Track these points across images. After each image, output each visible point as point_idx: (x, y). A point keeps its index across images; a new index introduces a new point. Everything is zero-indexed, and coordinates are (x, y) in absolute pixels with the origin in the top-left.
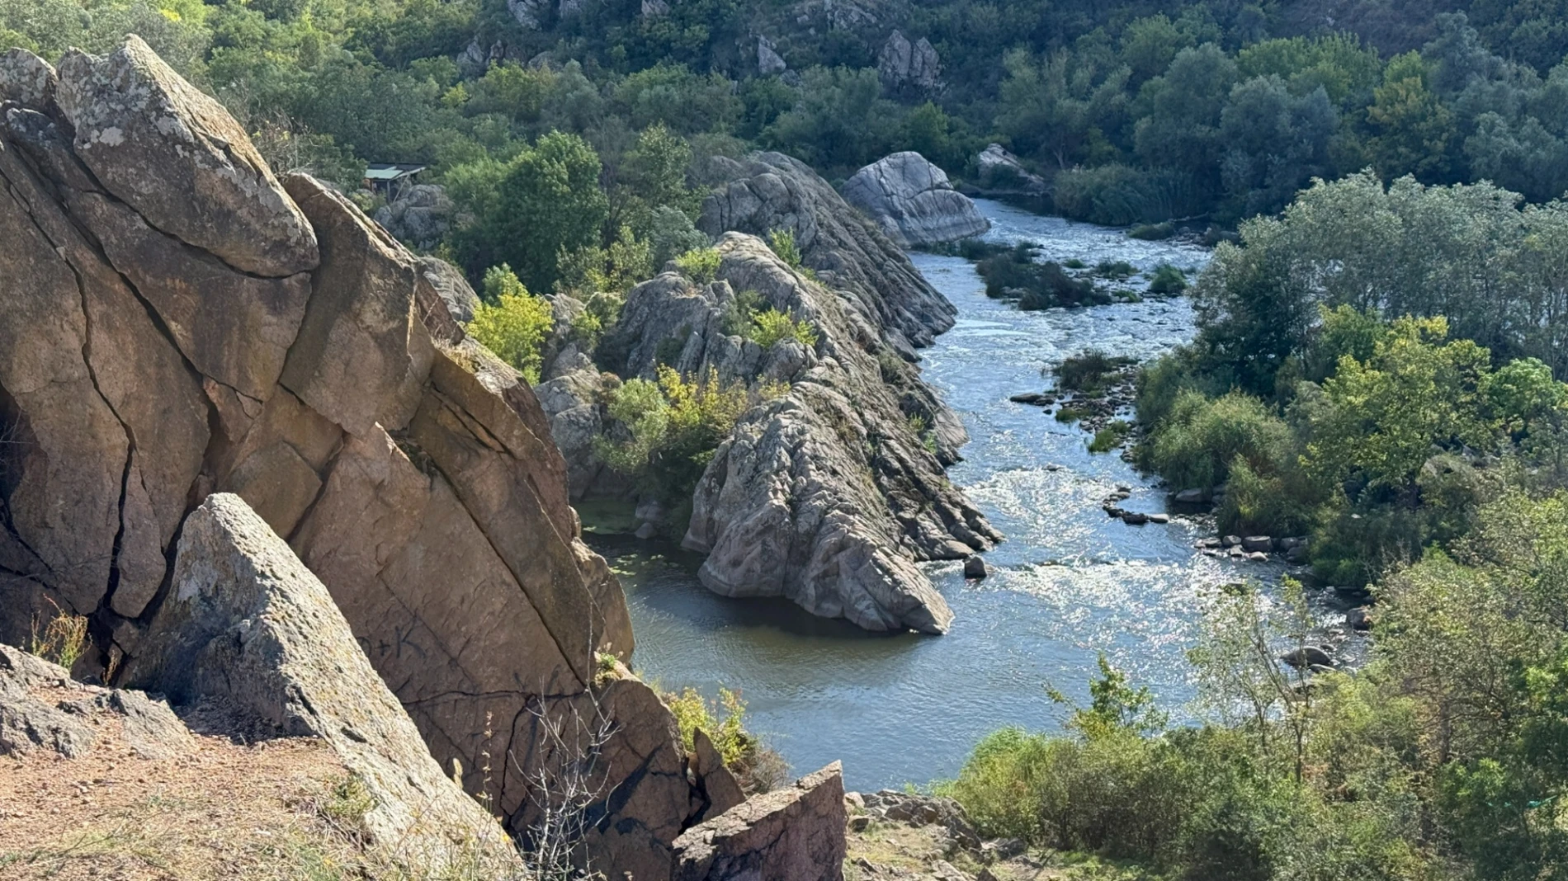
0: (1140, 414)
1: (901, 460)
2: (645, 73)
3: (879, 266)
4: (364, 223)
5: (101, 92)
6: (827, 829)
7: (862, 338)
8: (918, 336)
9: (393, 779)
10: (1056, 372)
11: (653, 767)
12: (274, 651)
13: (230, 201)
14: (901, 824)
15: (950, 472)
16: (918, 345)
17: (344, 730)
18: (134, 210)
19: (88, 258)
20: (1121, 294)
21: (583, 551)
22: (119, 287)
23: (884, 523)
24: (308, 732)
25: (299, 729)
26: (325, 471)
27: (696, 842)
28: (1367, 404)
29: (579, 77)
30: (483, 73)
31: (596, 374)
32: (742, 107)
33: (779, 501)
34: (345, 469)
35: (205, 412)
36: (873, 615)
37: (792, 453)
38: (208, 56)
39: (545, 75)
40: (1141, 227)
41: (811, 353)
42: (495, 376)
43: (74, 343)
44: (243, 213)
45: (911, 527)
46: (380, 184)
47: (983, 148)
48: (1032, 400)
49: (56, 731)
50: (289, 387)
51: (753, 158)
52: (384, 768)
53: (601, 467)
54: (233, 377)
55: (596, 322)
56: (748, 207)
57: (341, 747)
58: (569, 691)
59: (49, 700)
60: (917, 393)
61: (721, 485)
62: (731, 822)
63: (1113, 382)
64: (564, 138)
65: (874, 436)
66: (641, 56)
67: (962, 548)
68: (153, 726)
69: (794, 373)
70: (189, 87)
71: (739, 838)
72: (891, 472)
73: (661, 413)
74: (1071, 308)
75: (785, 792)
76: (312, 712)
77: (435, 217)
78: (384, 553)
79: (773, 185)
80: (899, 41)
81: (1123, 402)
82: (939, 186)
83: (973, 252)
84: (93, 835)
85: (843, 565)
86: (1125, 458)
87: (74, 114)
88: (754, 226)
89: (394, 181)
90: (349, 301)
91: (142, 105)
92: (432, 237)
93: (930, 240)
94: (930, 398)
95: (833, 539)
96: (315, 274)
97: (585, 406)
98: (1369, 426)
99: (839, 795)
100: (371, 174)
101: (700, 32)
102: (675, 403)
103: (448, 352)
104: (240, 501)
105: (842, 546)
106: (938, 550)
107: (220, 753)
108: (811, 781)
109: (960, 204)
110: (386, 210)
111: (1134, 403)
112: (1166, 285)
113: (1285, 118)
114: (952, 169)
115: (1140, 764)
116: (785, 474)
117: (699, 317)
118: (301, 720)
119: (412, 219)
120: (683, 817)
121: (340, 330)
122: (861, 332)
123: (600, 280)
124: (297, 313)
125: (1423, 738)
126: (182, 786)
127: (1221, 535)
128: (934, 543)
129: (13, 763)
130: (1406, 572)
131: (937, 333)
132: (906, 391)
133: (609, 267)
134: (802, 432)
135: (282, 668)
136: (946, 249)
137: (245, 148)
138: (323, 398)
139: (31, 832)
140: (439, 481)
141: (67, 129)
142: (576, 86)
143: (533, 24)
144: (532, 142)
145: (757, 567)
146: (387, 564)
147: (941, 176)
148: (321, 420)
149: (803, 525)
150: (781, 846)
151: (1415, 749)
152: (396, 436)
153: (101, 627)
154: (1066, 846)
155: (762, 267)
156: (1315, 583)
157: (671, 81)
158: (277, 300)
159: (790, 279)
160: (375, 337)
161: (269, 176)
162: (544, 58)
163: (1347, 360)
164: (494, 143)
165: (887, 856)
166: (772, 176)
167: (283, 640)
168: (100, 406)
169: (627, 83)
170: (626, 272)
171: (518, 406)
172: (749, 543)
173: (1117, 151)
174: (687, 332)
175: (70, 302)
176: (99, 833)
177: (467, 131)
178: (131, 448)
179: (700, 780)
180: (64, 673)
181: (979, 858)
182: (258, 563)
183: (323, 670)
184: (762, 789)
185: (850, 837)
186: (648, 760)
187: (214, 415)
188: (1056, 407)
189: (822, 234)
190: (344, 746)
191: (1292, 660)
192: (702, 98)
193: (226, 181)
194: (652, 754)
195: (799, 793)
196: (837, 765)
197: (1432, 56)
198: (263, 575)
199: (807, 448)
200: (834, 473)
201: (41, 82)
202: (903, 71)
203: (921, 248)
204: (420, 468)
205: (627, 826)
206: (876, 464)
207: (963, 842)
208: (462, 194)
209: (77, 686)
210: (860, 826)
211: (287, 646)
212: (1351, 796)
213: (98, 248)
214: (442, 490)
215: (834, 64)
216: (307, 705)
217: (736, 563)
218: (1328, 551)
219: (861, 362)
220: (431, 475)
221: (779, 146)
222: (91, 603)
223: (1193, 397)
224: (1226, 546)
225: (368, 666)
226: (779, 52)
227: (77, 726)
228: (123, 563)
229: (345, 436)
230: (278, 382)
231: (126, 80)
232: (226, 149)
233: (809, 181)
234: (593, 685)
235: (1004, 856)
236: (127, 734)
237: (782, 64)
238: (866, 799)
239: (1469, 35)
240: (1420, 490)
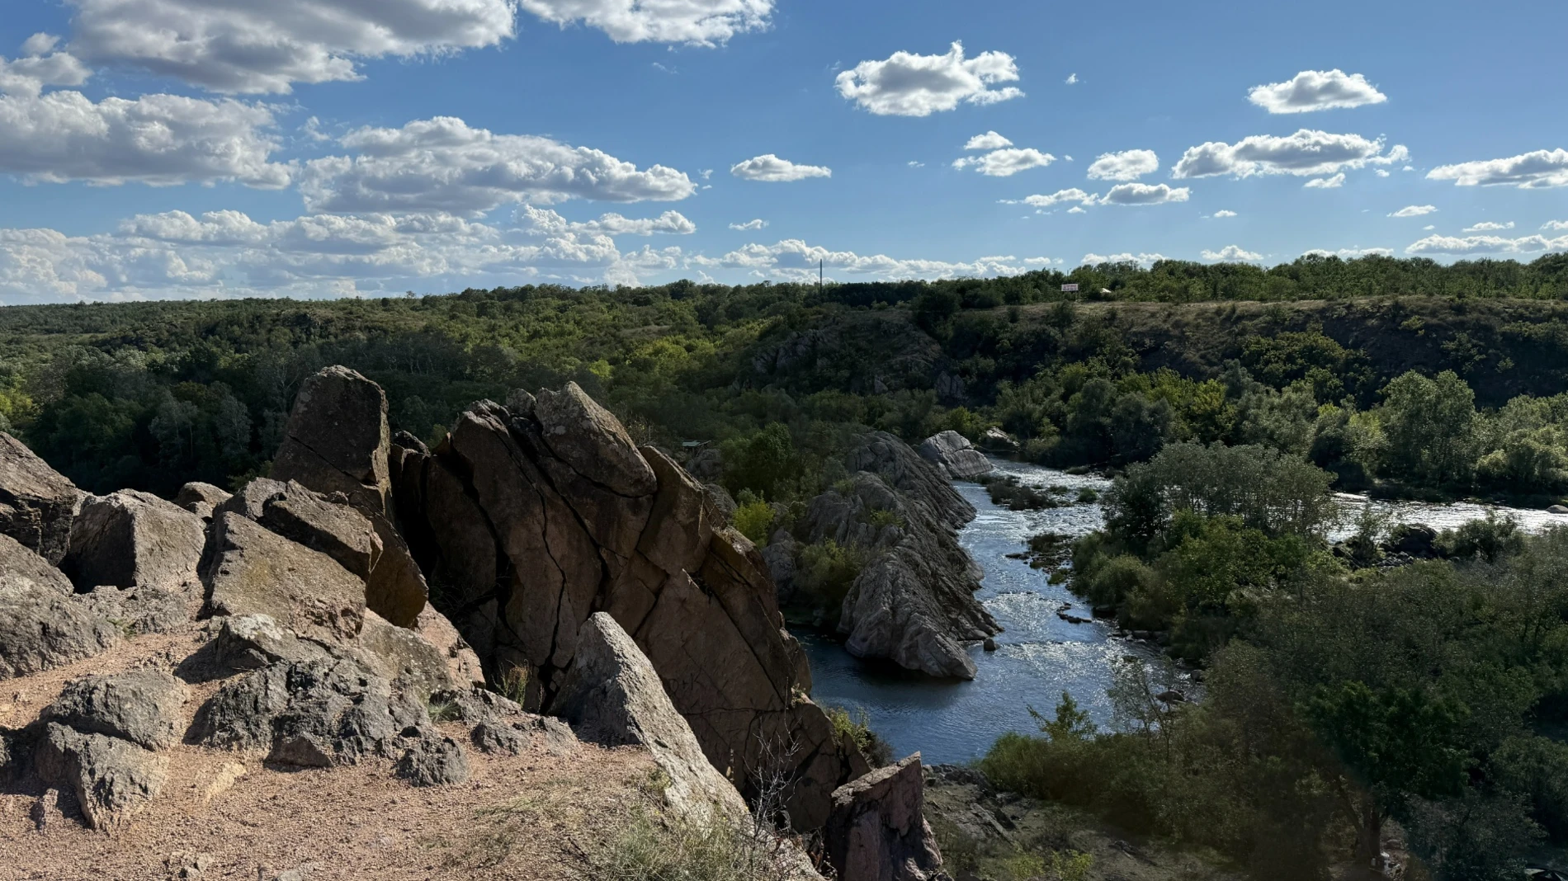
0: (1075, 565)
1: (949, 587)
2: (818, 394)
3: (936, 488)
4: (678, 470)
5: (556, 409)
6: (913, 789)
7: (928, 524)
8: (957, 523)
9: (681, 768)
10: (1029, 542)
11: (822, 750)
12: (622, 697)
13: (614, 460)
14: (953, 783)
15: (975, 594)
16: (956, 528)
17: (656, 741)
18: (569, 465)
19: (547, 489)
20: (1062, 502)
21: (785, 634)
22: (561, 503)
23: (941, 620)
24: (637, 742)
25: (633, 741)
26: (657, 593)
27: (844, 794)
28: (1199, 560)
29: (785, 396)
30: (739, 394)
31: (793, 542)
32: (866, 409)
33: (886, 608)
34: (668, 592)
35: (599, 565)
36: (936, 668)
37: (893, 583)
38: (610, 389)
39: (770, 395)
40: (1072, 469)
41: (902, 531)
42: (742, 546)
43: (538, 530)
44: (621, 466)
45: (956, 623)
46: (690, 448)
47: (988, 428)
48: (1016, 556)
49: (511, 740)
50: (640, 552)
51: (872, 435)
52: (676, 762)
53: (796, 589)
54: (614, 546)
55: (793, 516)
56: (870, 458)
57: (654, 751)
58: (778, 709)
59: (508, 722)
60: (957, 552)
61: (857, 598)
62: (864, 783)
63: (1060, 548)
64: (779, 426)
65: (935, 574)
66: (817, 385)
67: (983, 634)
68: (559, 737)
69: (893, 542)
70: (597, 406)
71: (867, 792)
72: (944, 593)
73: (826, 561)
74: (1036, 509)
75: (890, 768)
76: (640, 731)
77: (715, 465)
78: (686, 635)
79: (882, 447)
80: (944, 376)
81: (1066, 558)
82: (966, 448)
83: (984, 481)
84: (523, 799)
85: (920, 642)
86: (1068, 588)
87: (543, 419)
88: (872, 468)
89: (696, 448)
90: (670, 508)
91: (575, 414)
92: (713, 474)
93: (962, 474)
94: (964, 554)
95: (913, 628)
96: (655, 495)
97: (787, 558)
98: (1200, 571)
99: (919, 770)
100: (685, 444)
101: (845, 373)
102: (833, 557)
103: (719, 533)
104: (609, 616)
105: (919, 632)
106: (970, 635)
107: (592, 754)
108: (904, 762)
109: (977, 456)
110: (692, 463)
111: (1072, 559)
112: (1087, 497)
113: (1145, 413)
114: (973, 439)
115: (1081, 753)
116: (889, 594)
117: (845, 514)
118: (634, 735)
119: (705, 465)
120: (837, 778)
121: (666, 523)
122: (928, 521)
123: (794, 495)
124: (645, 515)
125: (1236, 741)
126: (572, 773)
127: (1121, 630)
128: (967, 631)
129: (488, 757)
130: (1222, 652)
131: (966, 521)
132: (951, 551)
133: (798, 490)
134: (897, 573)
135: (626, 706)
136: (971, 479)
137: (623, 435)
138: (657, 557)
139: (494, 796)
140: (713, 600)
141: (539, 426)
142: (783, 401)
143: (764, 371)
144: (762, 427)
145: (875, 642)
146: (686, 641)
147: (967, 442)
148: (656, 568)
149: (899, 621)
150: (888, 798)
151: (1231, 747)
152: (692, 576)
153: (544, 673)
154: (1042, 797)
155: (876, 489)
156: (1175, 656)
157: (832, 397)
158: (636, 508)
159: (891, 495)
160: (683, 527)
161: (634, 447)
162: (769, 387)
163: (1187, 536)
164: (744, 429)
165: (946, 800)
166: (882, 443)
167: (627, 691)
168: (550, 561)
169: (810, 398)
170: (806, 491)
171: (753, 561)
172: (871, 630)
173: (1058, 430)
174: (839, 521)
175: (538, 510)
176: (527, 799)
177: (731, 423)
178: (564, 581)
179: (846, 757)
180: (518, 707)
181: (995, 802)
182: (616, 649)
183: (647, 708)
184: (878, 764)
185: (926, 790)
186: (818, 747)
187: (605, 567)
188: (1030, 561)
189: (907, 472)
190: (656, 751)
191: (1163, 698)
192: (846, 406)
193: (613, 450)
194: (821, 744)
195: (898, 769)
196: (918, 754)
197: (1222, 381)
198: (618, 656)
199: (900, 581)
200: (914, 593)
201: (529, 405)
202: (947, 390)
203: (957, 478)
204: (704, 591)
205: (808, 782)
206: (936, 590)
207: (986, 793)
208: (727, 454)
209: (523, 714)
210: (931, 783)
211: (629, 694)
212: (1196, 772)
213: (550, 482)
214: (715, 604)
215: (911, 388)
216: (638, 727)
217: (864, 640)
218: (1179, 639)
219: (927, 537)
220: (710, 596)
221: (883, 428)
222: (540, 661)
223: (1103, 556)
224: (1124, 636)
225: (671, 705)
226: (884, 382)
227: (521, 737)
228: (558, 639)
229: (668, 576)
230: (636, 549)
231: (568, 403)
232: (614, 435)
233: (900, 445)
234: (790, 706)
235: (1009, 802)
236: (544, 742)
237: (886, 388)
238: (934, 768)
239: (1242, 370)
240: (1228, 607)
